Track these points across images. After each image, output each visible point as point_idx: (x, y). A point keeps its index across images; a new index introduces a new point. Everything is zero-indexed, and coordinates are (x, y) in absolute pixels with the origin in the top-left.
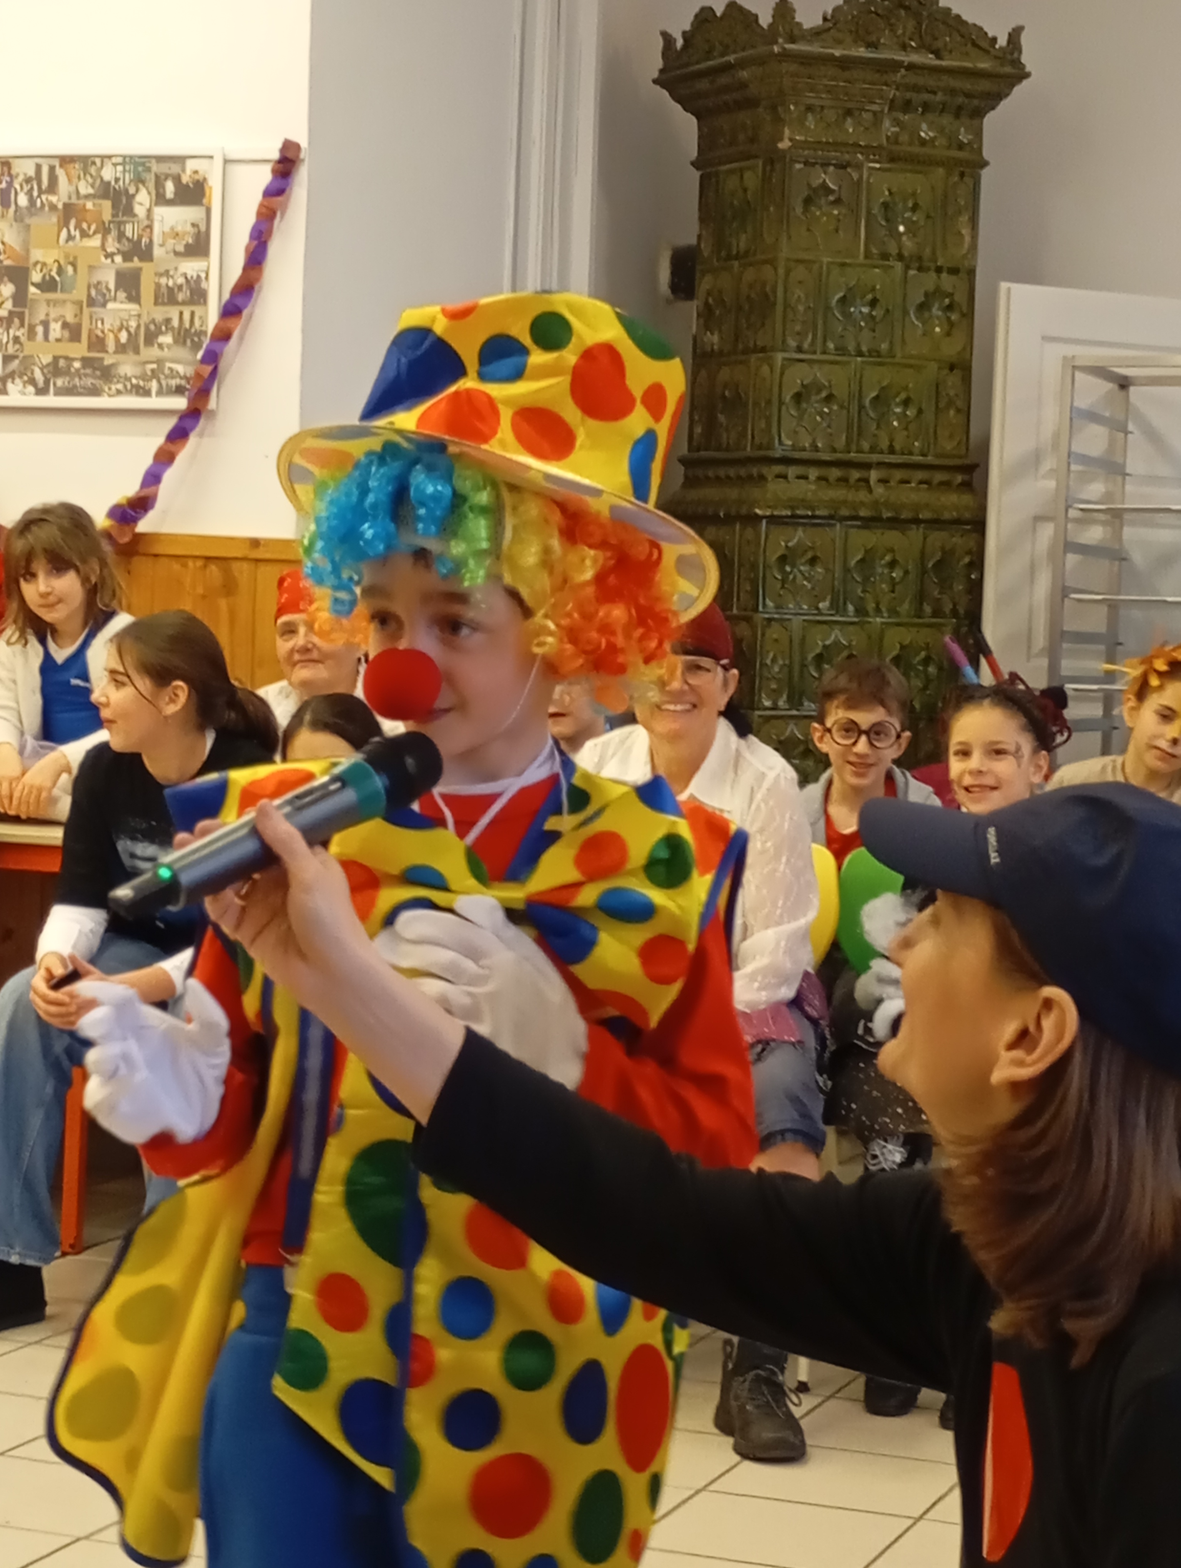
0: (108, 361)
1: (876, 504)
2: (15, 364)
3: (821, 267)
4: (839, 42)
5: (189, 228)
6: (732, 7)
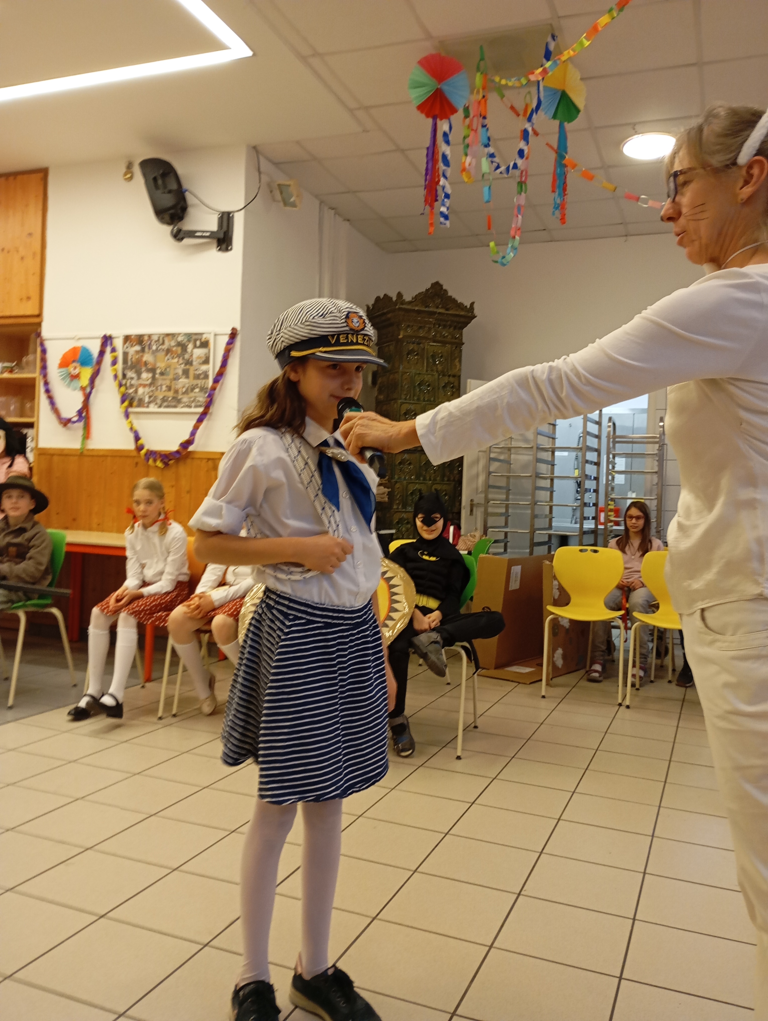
0: (180, 397)
2: (152, 399)
3: (412, 374)
4: (417, 305)
5: (204, 355)
6: (385, 295)
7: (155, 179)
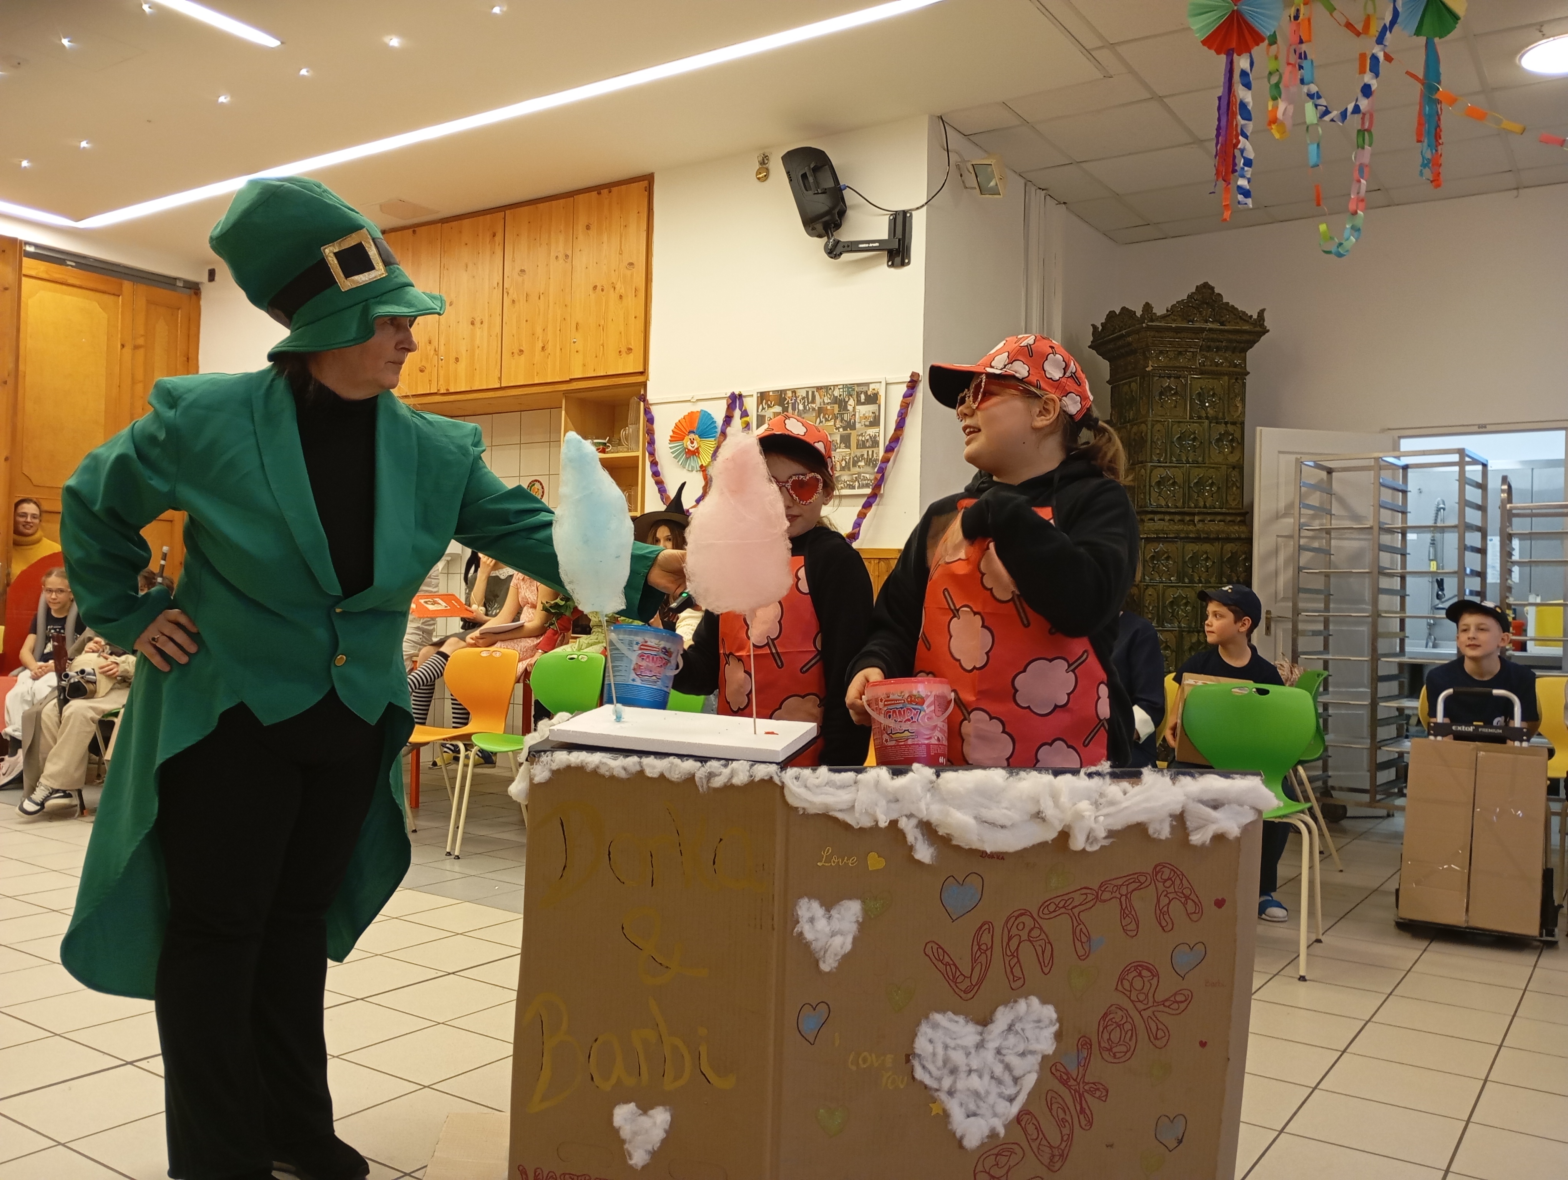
1: (1198, 531)
3: (1168, 423)
4: (1175, 320)
5: (871, 414)
6: (1123, 309)
7: (804, 176)
